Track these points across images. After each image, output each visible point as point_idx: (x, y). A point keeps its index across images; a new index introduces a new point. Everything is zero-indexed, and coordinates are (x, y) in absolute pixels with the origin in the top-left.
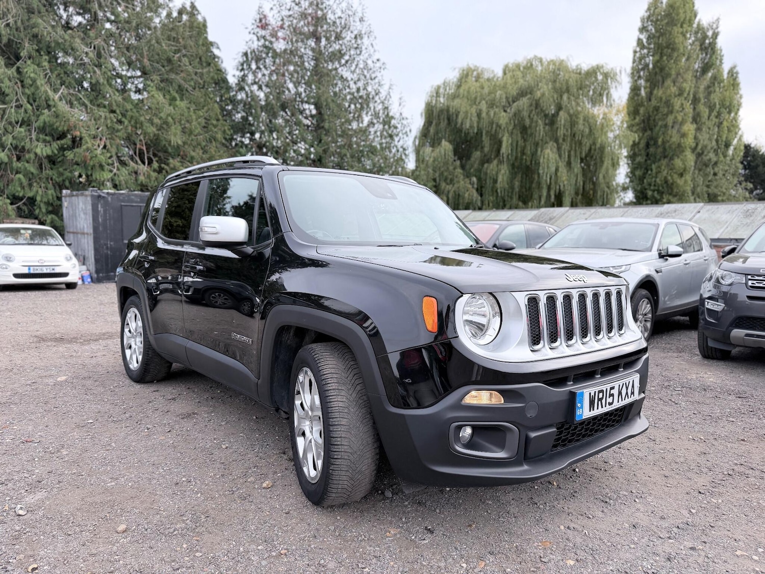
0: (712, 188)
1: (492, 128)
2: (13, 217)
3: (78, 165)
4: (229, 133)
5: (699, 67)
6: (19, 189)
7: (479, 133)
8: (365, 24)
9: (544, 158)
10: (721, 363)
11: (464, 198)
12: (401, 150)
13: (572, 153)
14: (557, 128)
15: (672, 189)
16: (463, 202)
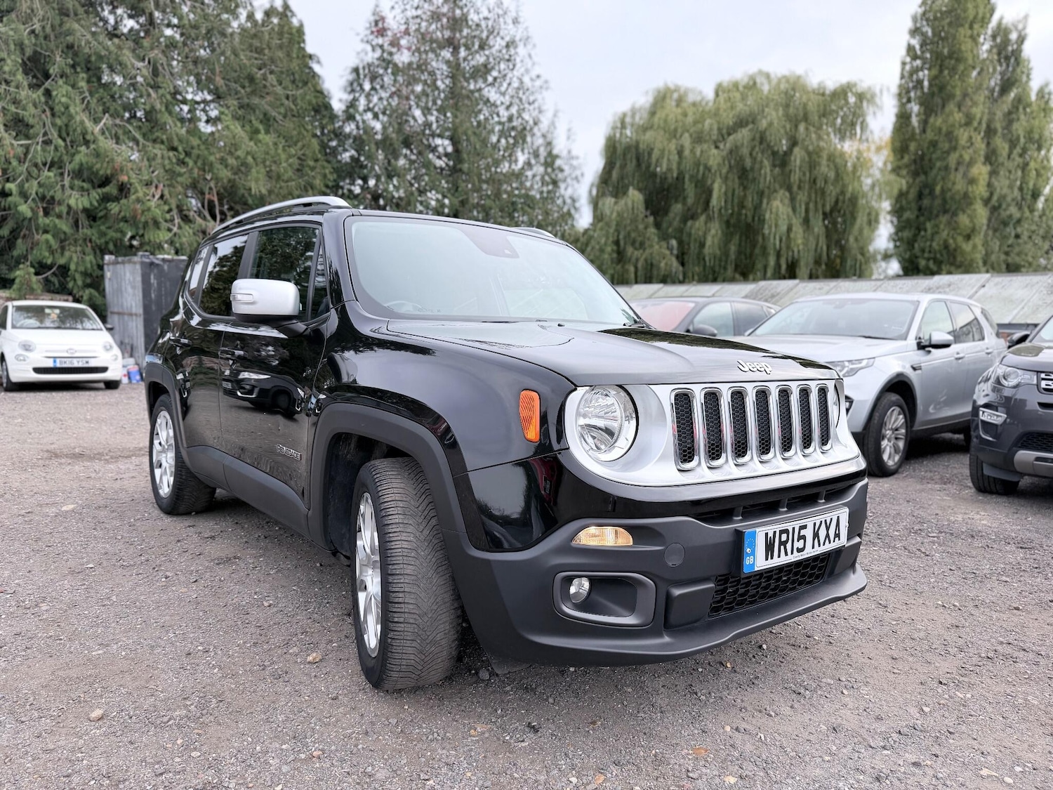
0: (1012, 255)
1: (698, 171)
2: (39, 291)
3: (126, 221)
4: (332, 178)
5: (996, 84)
6: (47, 254)
7: (680, 178)
8: (521, 27)
9: (771, 213)
10: (1002, 500)
11: (659, 268)
12: (569, 201)
13: (812, 206)
14: (790, 171)
15: (955, 258)
16: (658, 275)
